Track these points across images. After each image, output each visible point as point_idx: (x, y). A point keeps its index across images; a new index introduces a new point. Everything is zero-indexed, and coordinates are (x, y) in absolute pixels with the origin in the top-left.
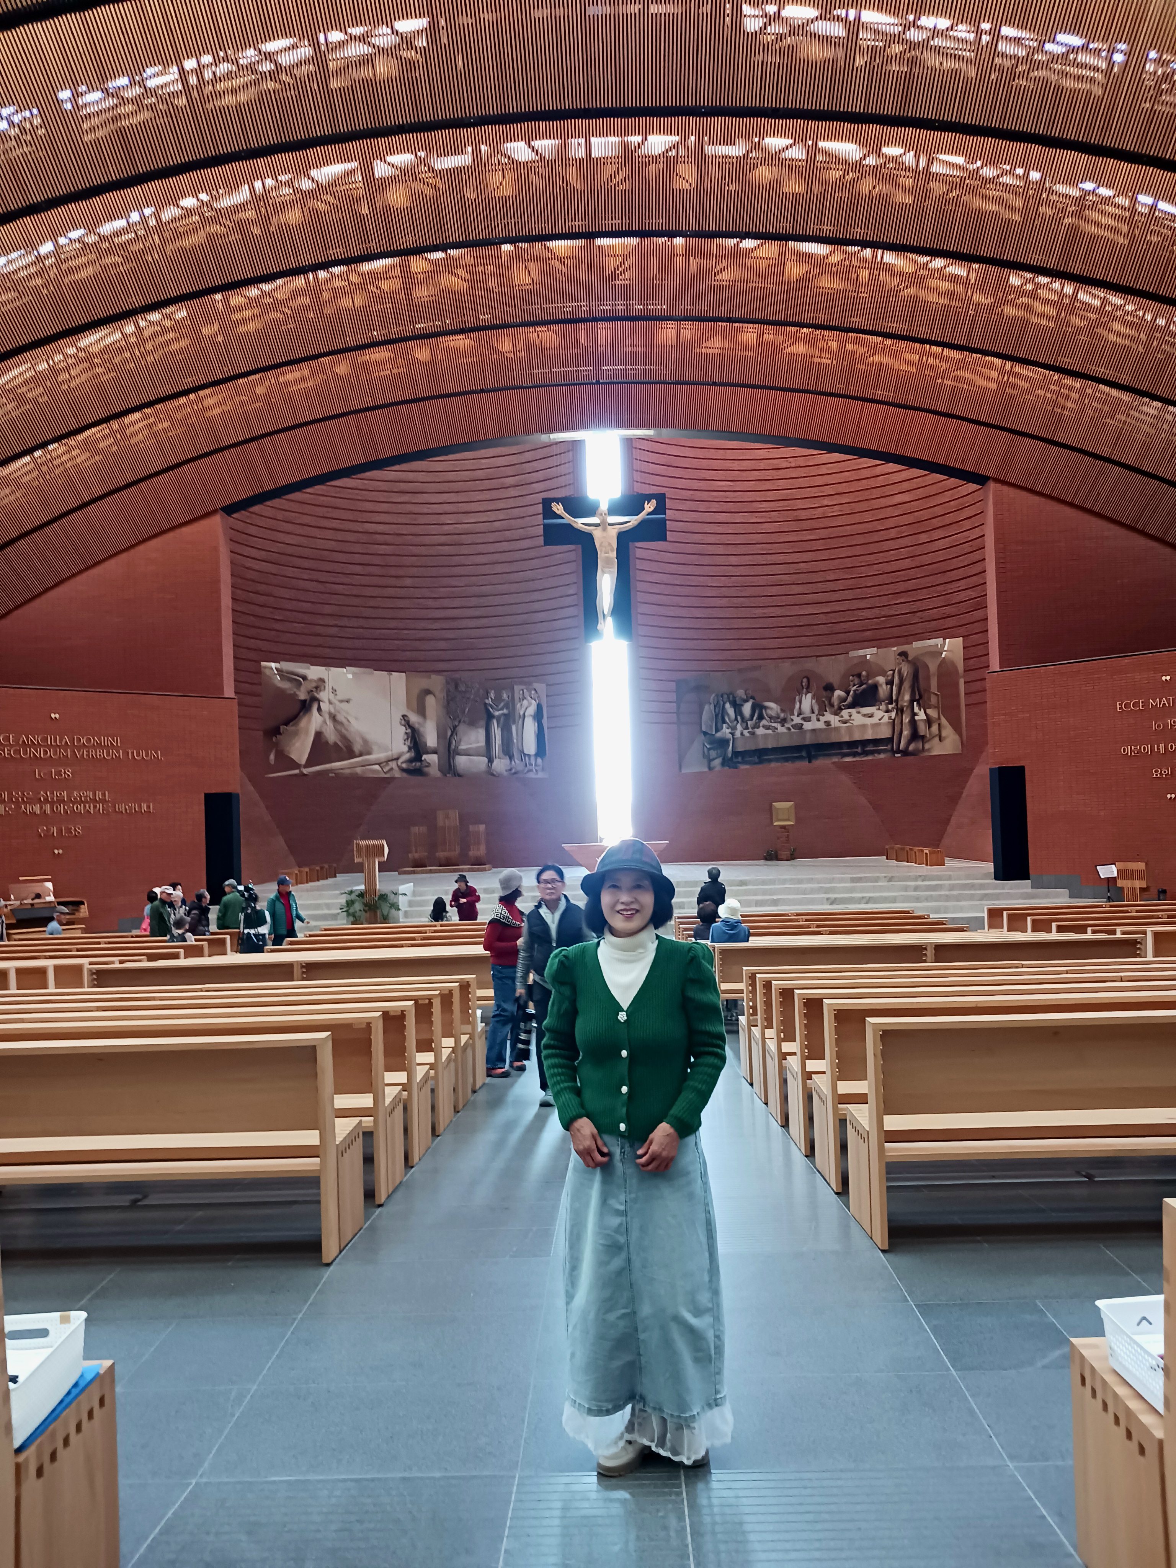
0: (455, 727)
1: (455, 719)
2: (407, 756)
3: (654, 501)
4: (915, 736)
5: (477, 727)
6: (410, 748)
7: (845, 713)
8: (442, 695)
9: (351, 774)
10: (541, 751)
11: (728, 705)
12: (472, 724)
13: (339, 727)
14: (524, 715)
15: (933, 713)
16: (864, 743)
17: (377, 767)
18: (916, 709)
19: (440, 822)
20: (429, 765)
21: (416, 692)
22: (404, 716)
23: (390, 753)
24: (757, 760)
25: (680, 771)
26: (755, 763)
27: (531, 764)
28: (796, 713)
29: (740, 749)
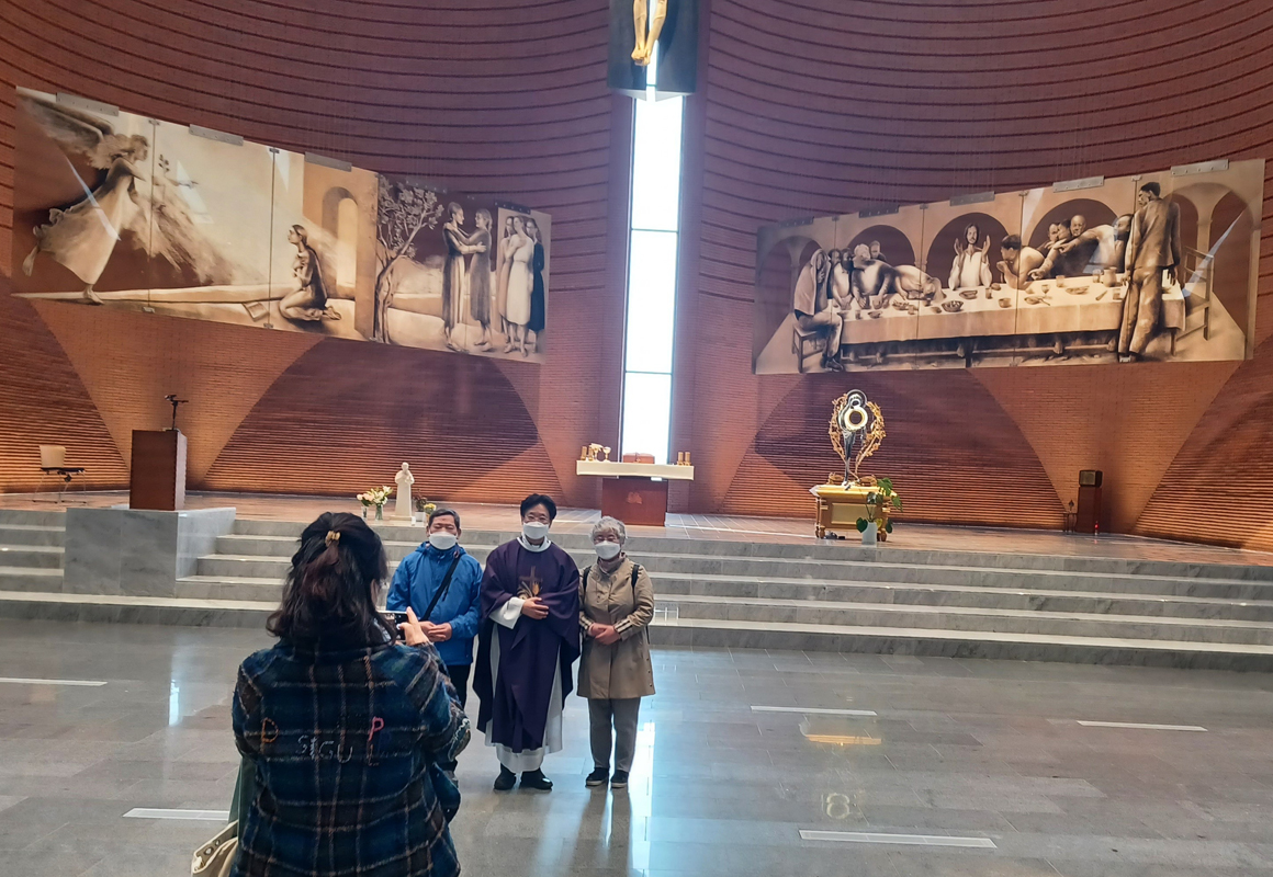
0: (390, 261)
1: (391, 247)
2: (300, 297)
5: (429, 266)
6: (305, 285)
8: (369, 203)
9: (189, 313)
10: (536, 322)
11: (839, 270)
12: (421, 258)
13: (168, 227)
14: (512, 258)
15: (1198, 290)
16: (1066, 337)
17: (239, 308)
18: (1166, 282)
20: (337, 318)
21: (321, 190)
22: (296, 228)
23: (267, 288)
24: (879, 360)
25: (754, 372)
26: (876, 364)
27: (517, 340)
28: (952, 285)
29: (852, 339)
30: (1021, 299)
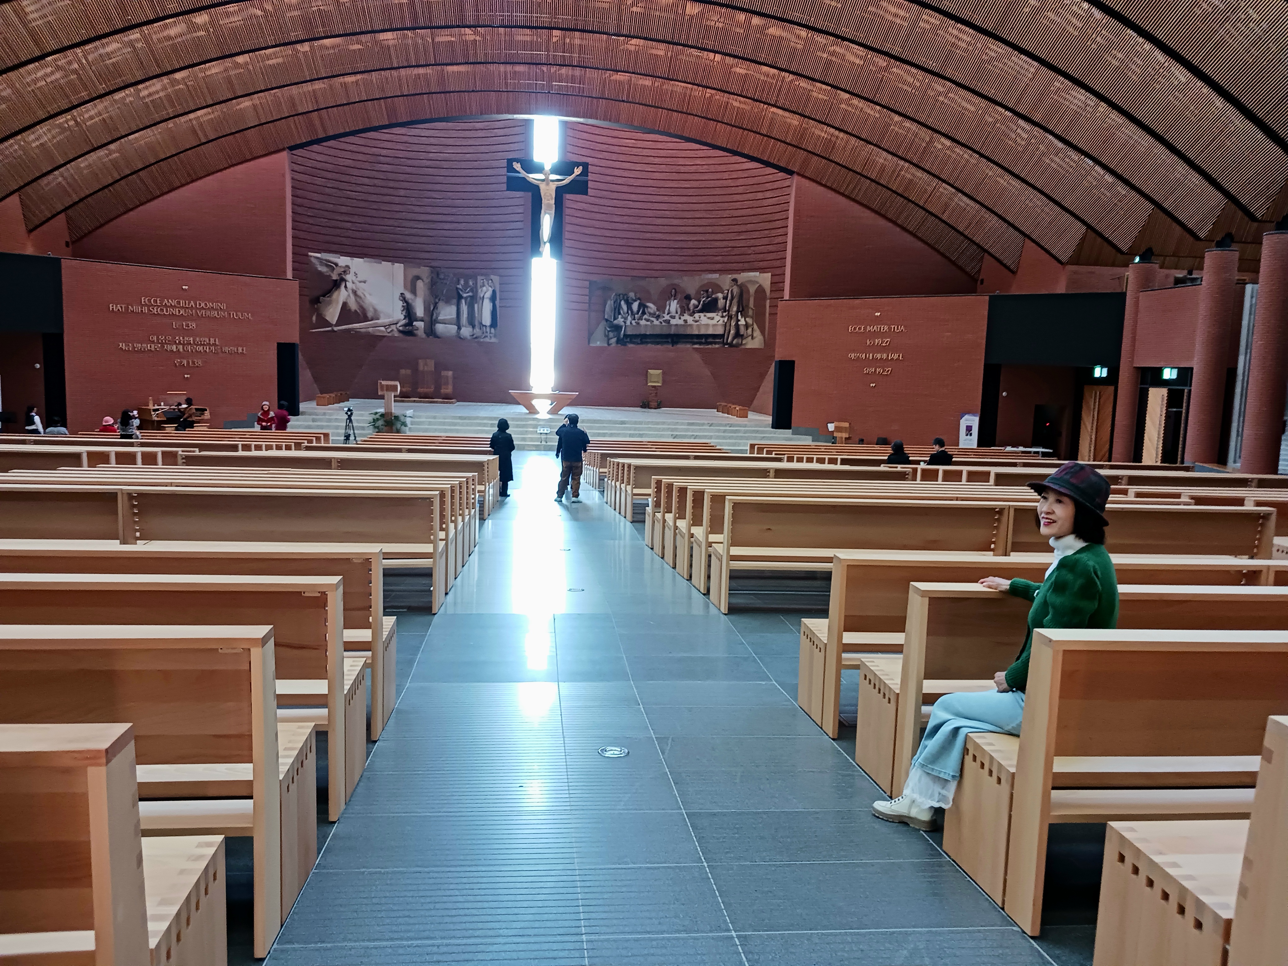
1: (436, 298)
2: (403, 322)
3: (581, 168)
4: (738, 335)
6: (405, 317)
8: (427, 281)
9: (366, 332)
10: (494, 324)
11: (623, 302)
12: (448, 302)
13: (358, 299)
14: (483, 297)
15: (749, 321)
16: (707, 336)
17: (382, 328)
18: (740, 317)
19: (421, 368)
20: (417, 329)
21: (410, 277)
22: (401, 294)
23: (391, 320)
24: (640, 342)
25: (589, 345)
26: (638, 344)
27: (487, 332)
28: (666, 312)
29: (629, 333)
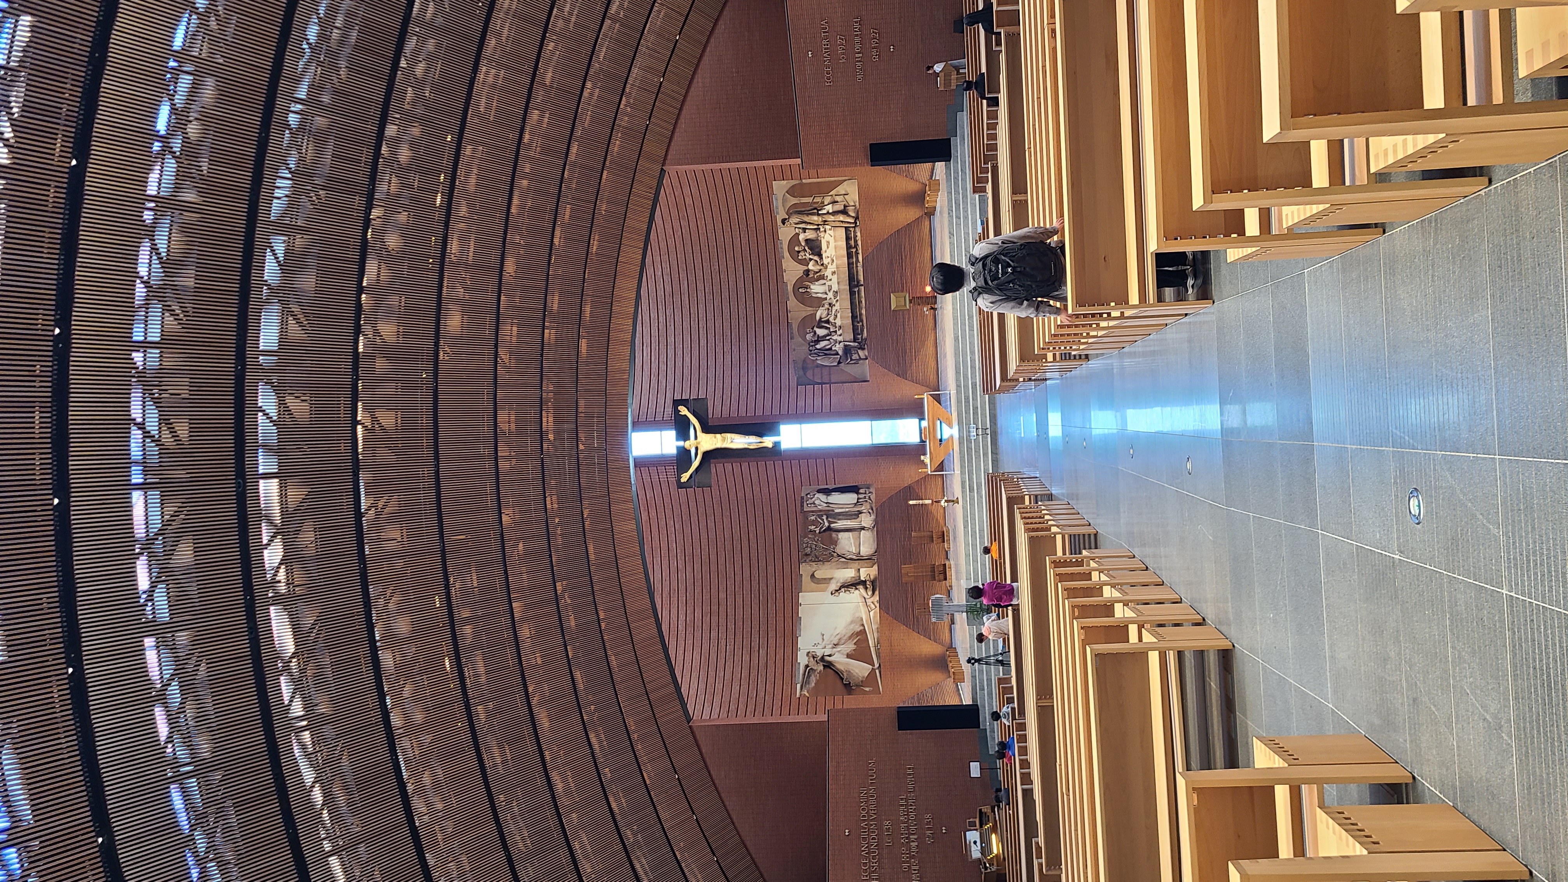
0: (839, 556)
1: (832, 555)
2: (862, 591)
3: (680, 408)
5: (838, 539)
6: (857, 589)
7: (825, 261)
8: (815, 566)
9: (878, 632)
10: (854, 489)
11: (818, 346)
12: (835, 543)
14: (826, 503)
15: (827, 200)
16: (849, 247)
17: (872, 613)
18: (824, 212)
20: (869, 575)
21: (813, 585)
22: (832, 594)
24: (861, 324)
25: (868, 381)
26: (863, 325)
27: (865, 497)
28: (825, 296)
30: (832, 267)
